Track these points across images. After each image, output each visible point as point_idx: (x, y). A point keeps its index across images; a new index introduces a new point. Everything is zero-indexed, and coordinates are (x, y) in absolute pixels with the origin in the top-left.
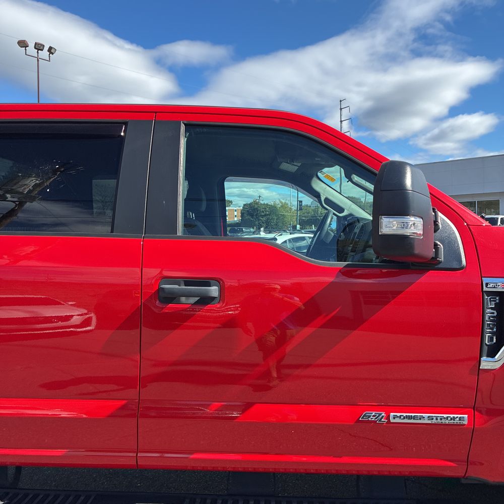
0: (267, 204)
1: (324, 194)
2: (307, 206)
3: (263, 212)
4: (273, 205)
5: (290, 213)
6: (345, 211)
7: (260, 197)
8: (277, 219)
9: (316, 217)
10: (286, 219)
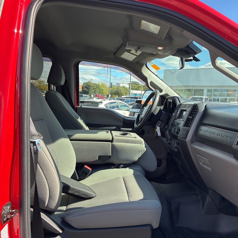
0: (95, 83)
1: (150, 79)
2: (114, 85)
3: (93, 87)
4: (98, 84)
5: (106, 88)
6: (163, 91)
7: (91, 80)
8: (99, 91)
9: (118, 91)
10: (103, 91)
